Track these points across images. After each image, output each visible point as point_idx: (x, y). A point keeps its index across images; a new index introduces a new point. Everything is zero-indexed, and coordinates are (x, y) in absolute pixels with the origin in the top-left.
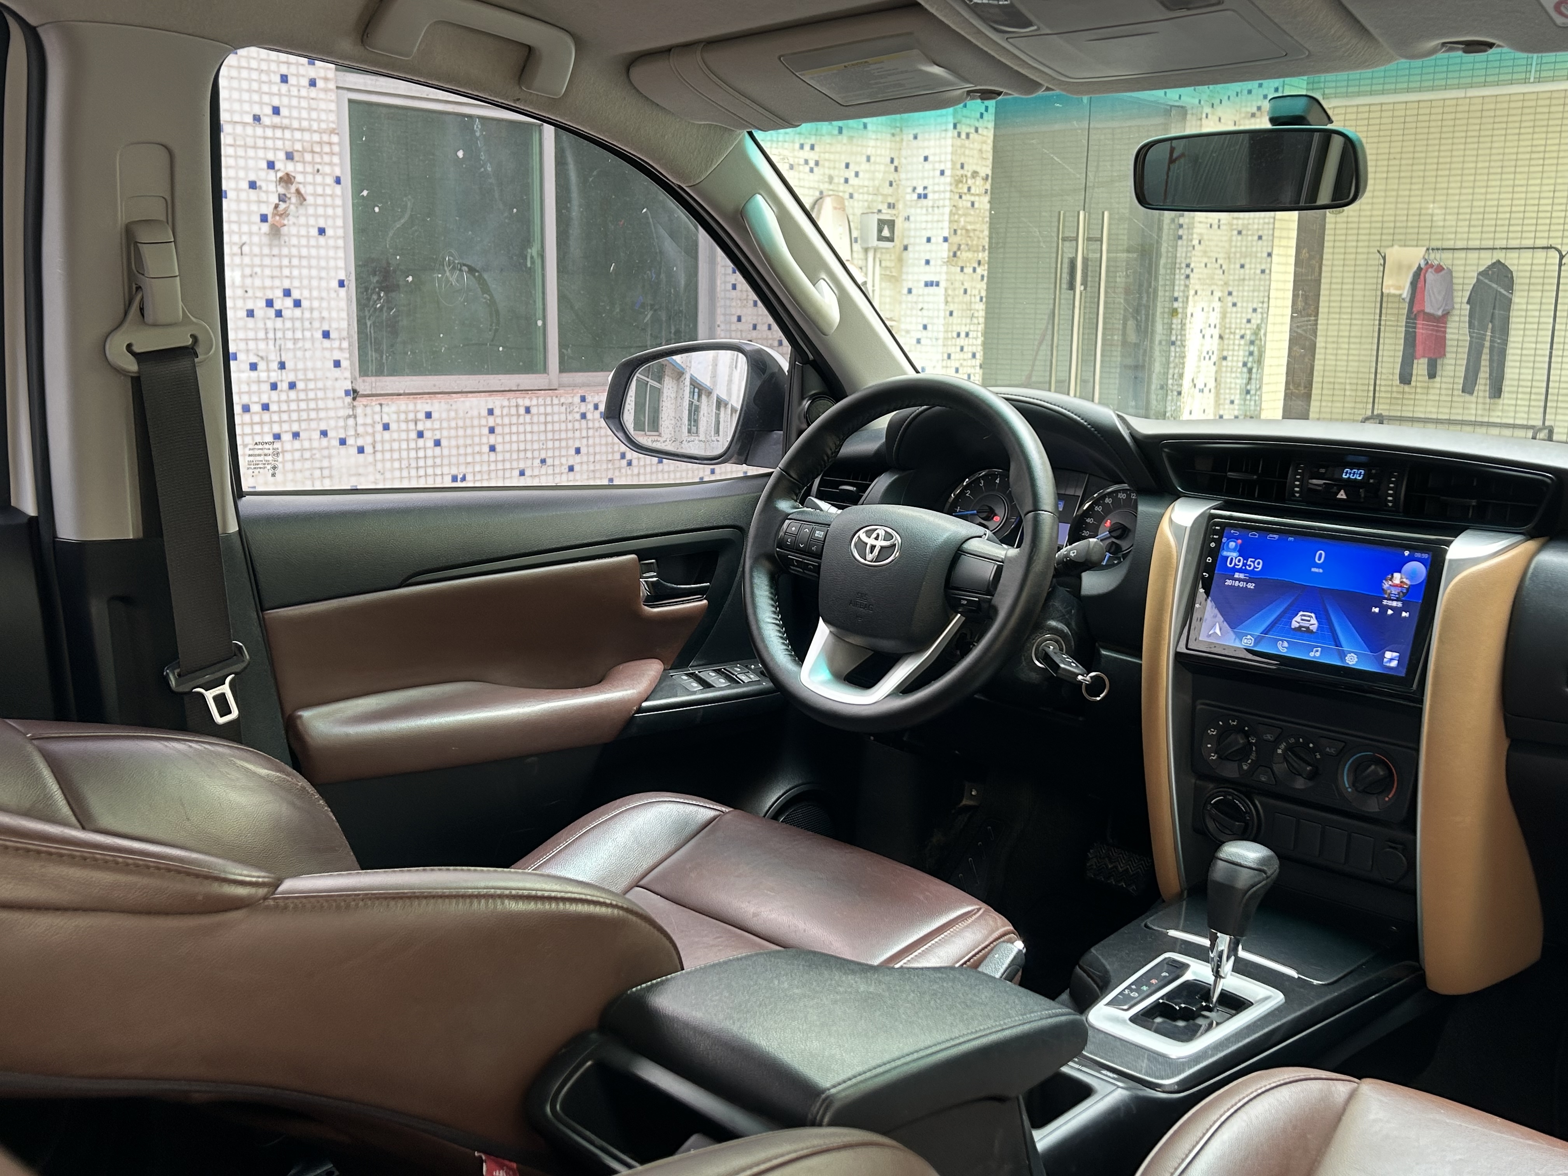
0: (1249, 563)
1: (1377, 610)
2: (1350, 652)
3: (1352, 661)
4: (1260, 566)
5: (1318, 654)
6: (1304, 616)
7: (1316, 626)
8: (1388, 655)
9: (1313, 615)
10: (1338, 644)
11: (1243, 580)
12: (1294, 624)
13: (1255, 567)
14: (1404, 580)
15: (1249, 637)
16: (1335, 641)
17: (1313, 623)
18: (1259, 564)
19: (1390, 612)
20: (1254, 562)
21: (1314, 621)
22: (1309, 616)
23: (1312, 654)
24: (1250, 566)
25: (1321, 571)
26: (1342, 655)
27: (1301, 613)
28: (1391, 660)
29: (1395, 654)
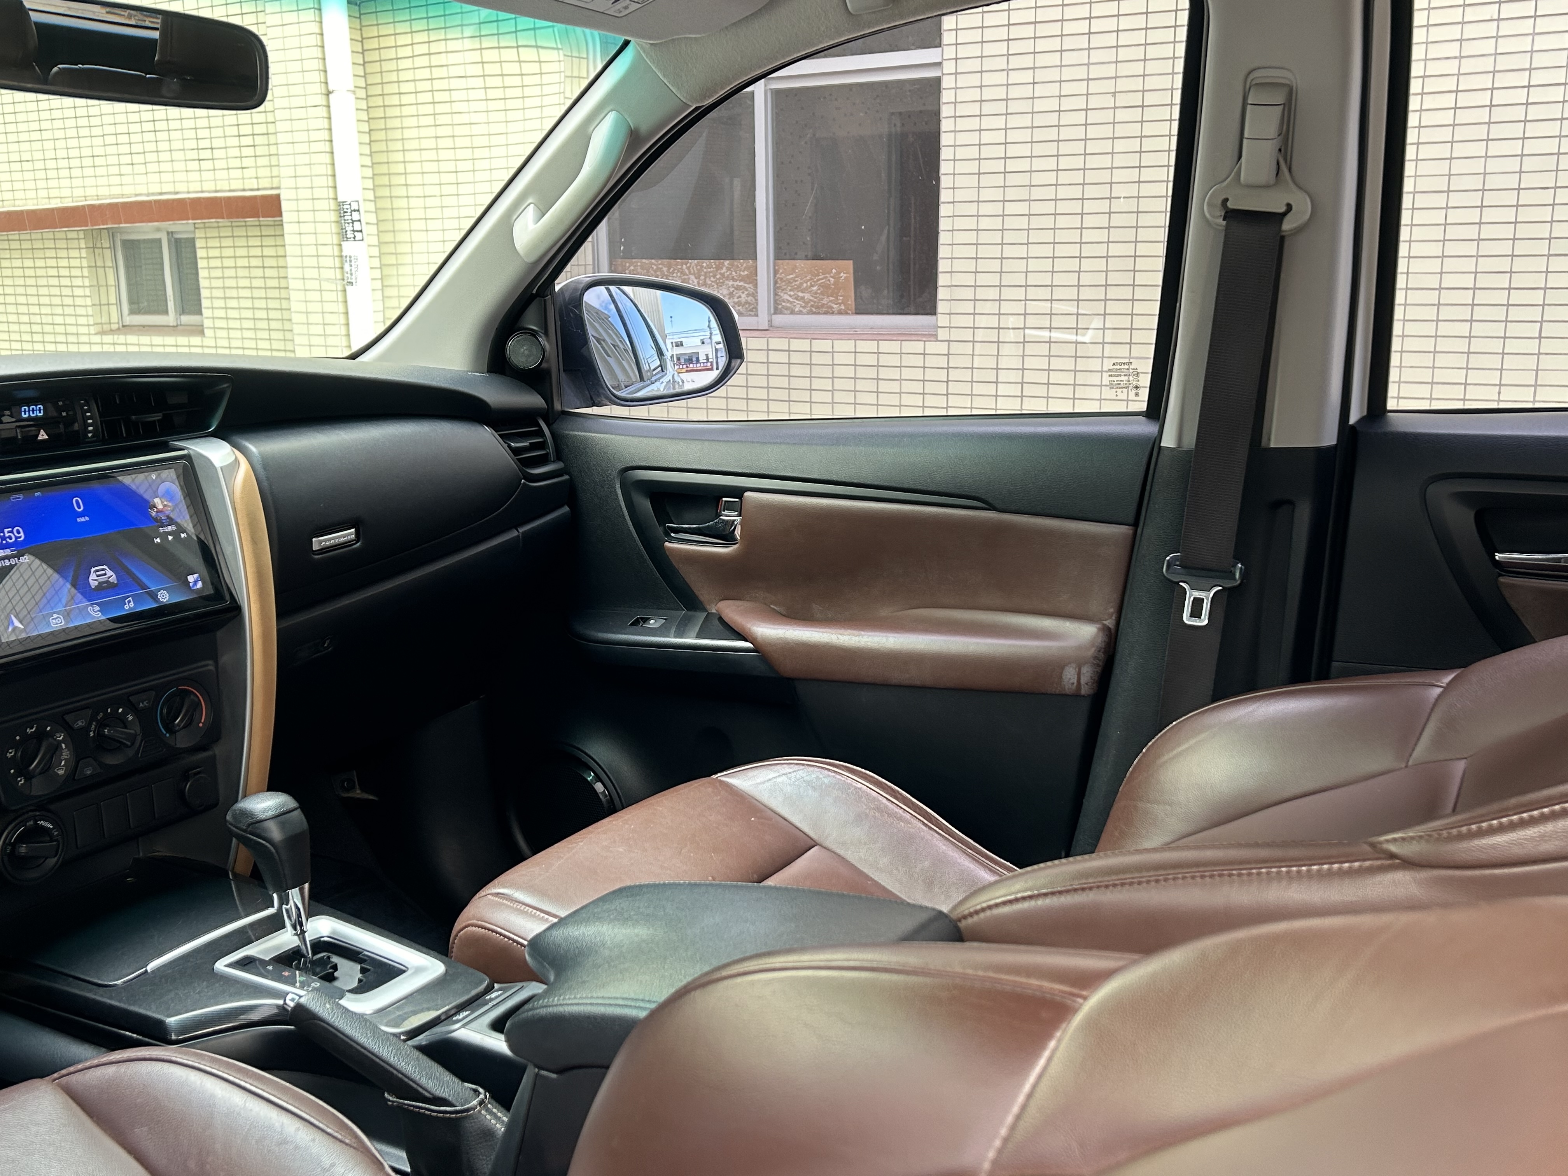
0: (7, 535)
1: (158, 540)
2: (160, 590)
3: (164, 597)
4: (22, 534)
5: (132, 604)
6: (97, 571)
7: (114, 576)
8: (191, 579)
9: (105, 567)
10: (144, 587)
11: (13, 557)
12: (93, 584)
13: (17, 538)
14: (165, 503)
15: (55, 616)
16: (139, 585)
17: (111, 575)
18: (18, 532)
19: (170, 538)
20: (12, 532)
21: (109, 573)
22: (103, 570)
23: (127, 607)
24: (10, 538)
25: (87, 519)
26: (153, 596)
27: (93, 569)
28: (196, 582)
29: (196, 576)
